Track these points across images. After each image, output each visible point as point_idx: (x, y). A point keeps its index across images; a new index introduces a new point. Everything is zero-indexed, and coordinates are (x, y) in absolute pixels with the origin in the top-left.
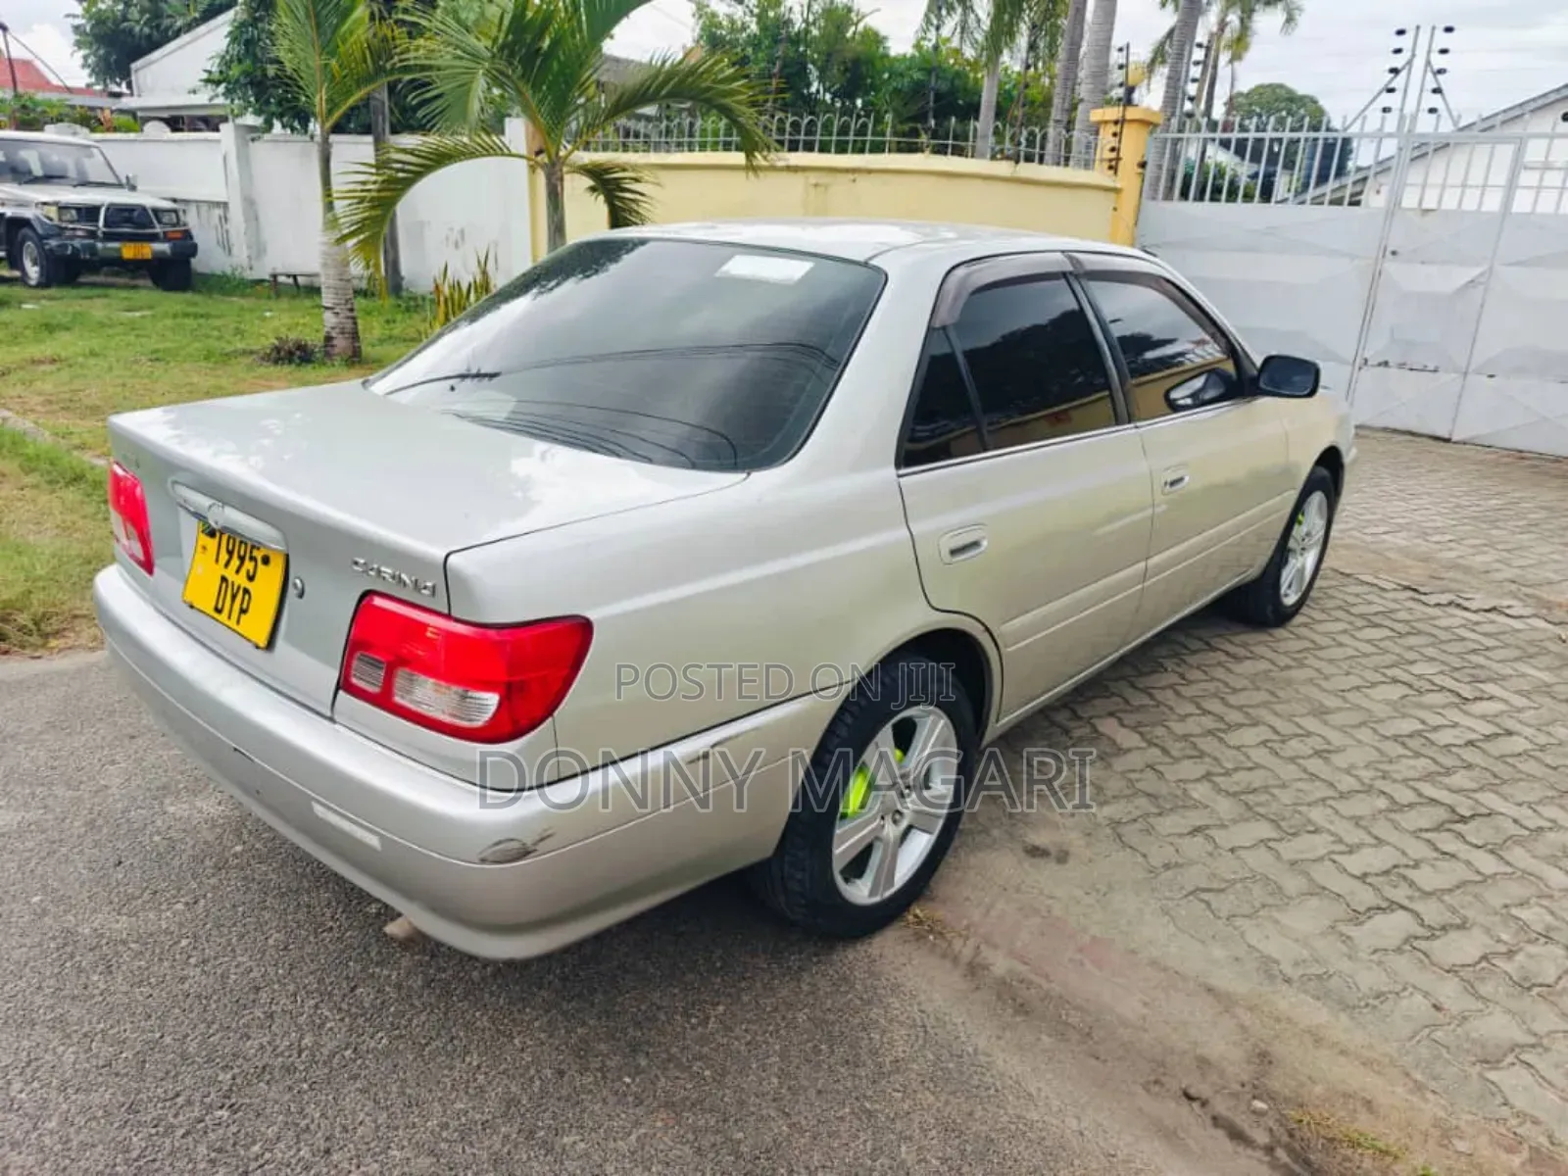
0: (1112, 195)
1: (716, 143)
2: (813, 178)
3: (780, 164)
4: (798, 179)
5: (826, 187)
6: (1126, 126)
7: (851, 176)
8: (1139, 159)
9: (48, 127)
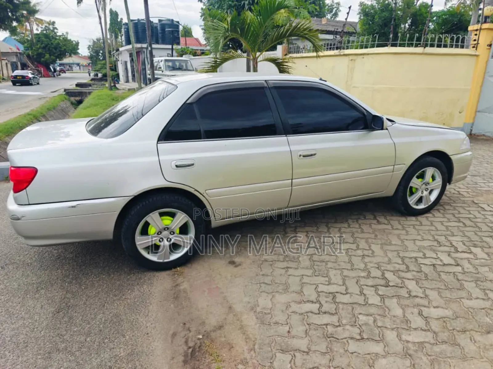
0: (475, 57)
1: (333, 48)
2: (351, 57)
3: (342, 54)
4: (346, 59)
5: (355, 60)
6: (481, 31)
7: (362, 56)
8: (489, 43)
9: (184, 56)
